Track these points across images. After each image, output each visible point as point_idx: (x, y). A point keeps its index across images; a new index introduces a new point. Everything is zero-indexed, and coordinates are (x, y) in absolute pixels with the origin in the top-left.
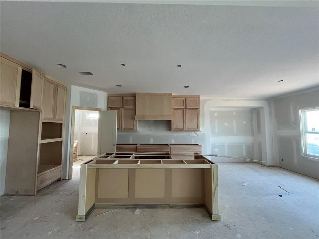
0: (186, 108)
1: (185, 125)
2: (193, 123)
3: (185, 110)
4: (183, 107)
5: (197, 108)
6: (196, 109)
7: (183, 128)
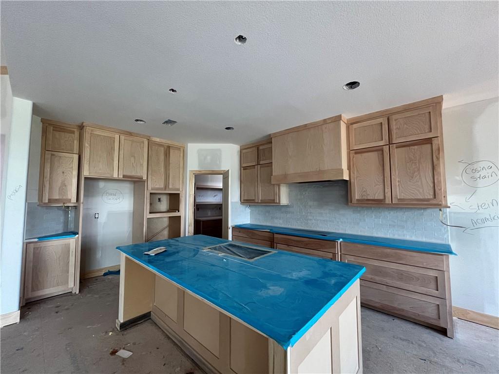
0: (390, 143)
1: (388, 190)
2: (419, 183)
3: (386, 149)
4: (381, 143)
5: (430, 135)
6: (429, 141)
7: (381, 197)
